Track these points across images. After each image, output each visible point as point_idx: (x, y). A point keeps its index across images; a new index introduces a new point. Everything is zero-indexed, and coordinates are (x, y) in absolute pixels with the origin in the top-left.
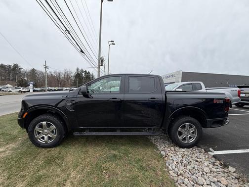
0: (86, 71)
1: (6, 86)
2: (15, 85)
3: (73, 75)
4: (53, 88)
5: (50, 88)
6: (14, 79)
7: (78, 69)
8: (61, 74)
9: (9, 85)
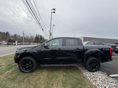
0: (40, 36)
1: (3, 42)
2: (7, 42)
3: (34, 37)
4: (26, 43)
5: (25, 43)
6: (6, 39)
7: (37, 35)
8: (29, 37)
9: (4, 42)
